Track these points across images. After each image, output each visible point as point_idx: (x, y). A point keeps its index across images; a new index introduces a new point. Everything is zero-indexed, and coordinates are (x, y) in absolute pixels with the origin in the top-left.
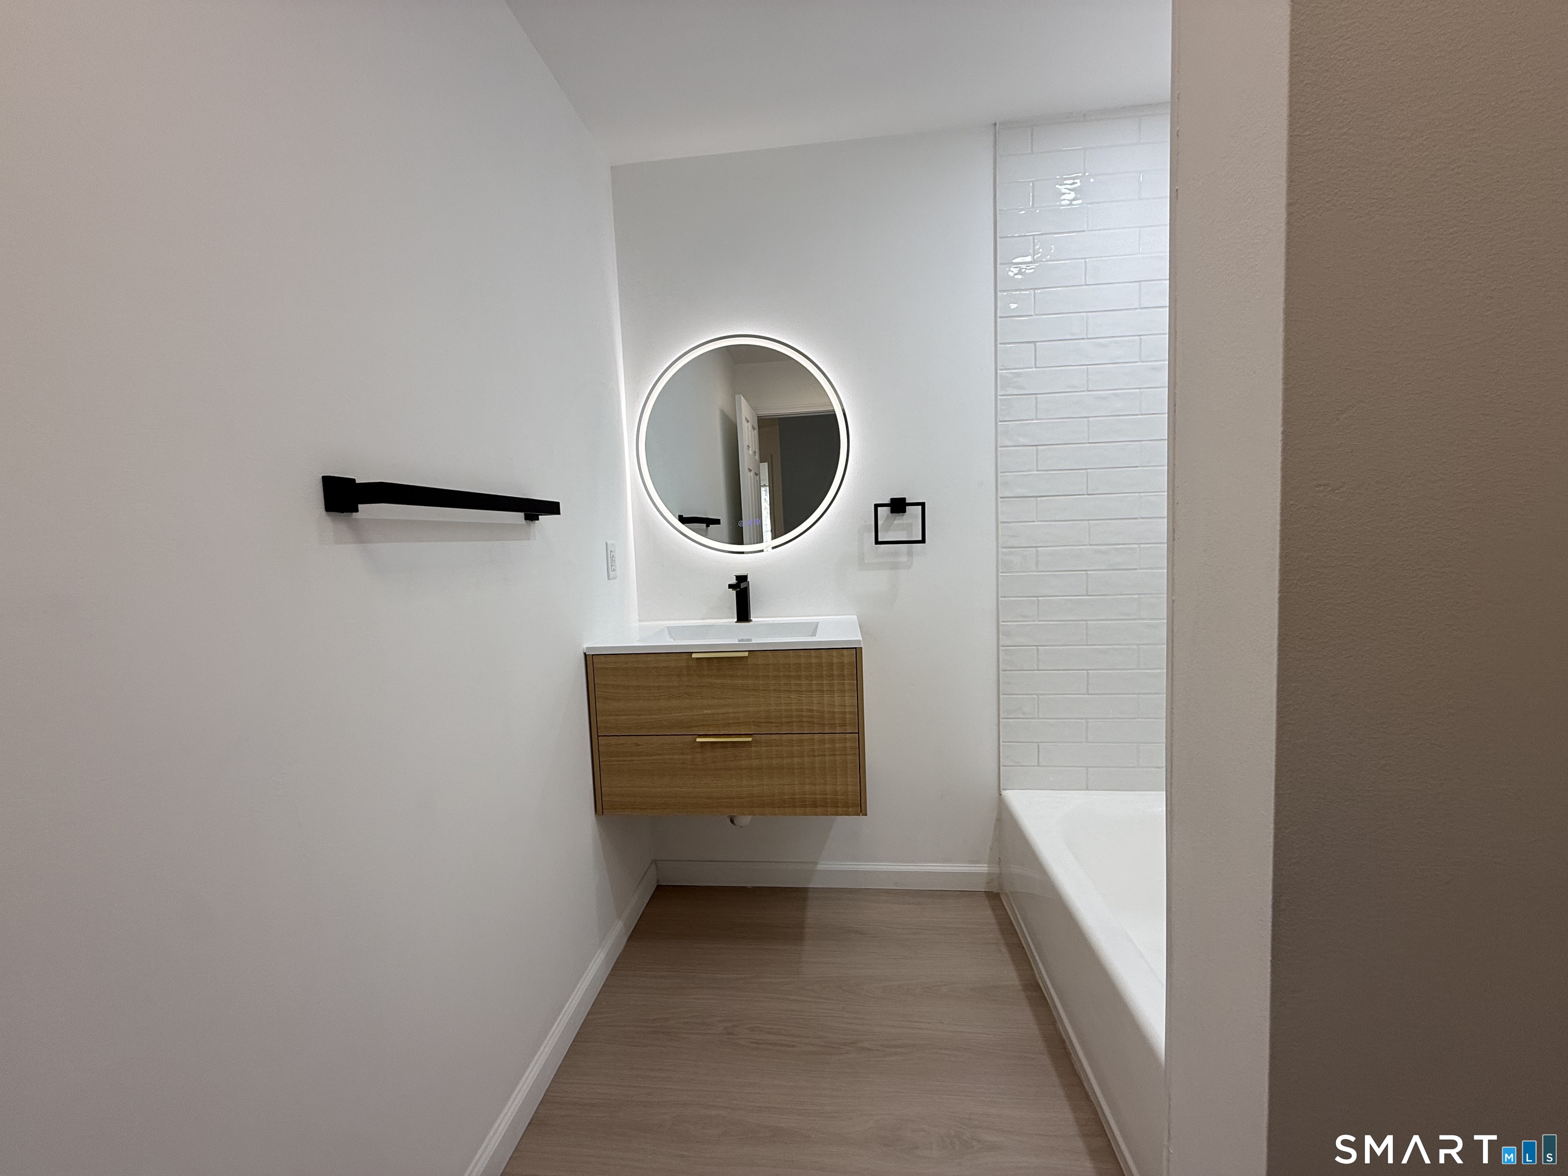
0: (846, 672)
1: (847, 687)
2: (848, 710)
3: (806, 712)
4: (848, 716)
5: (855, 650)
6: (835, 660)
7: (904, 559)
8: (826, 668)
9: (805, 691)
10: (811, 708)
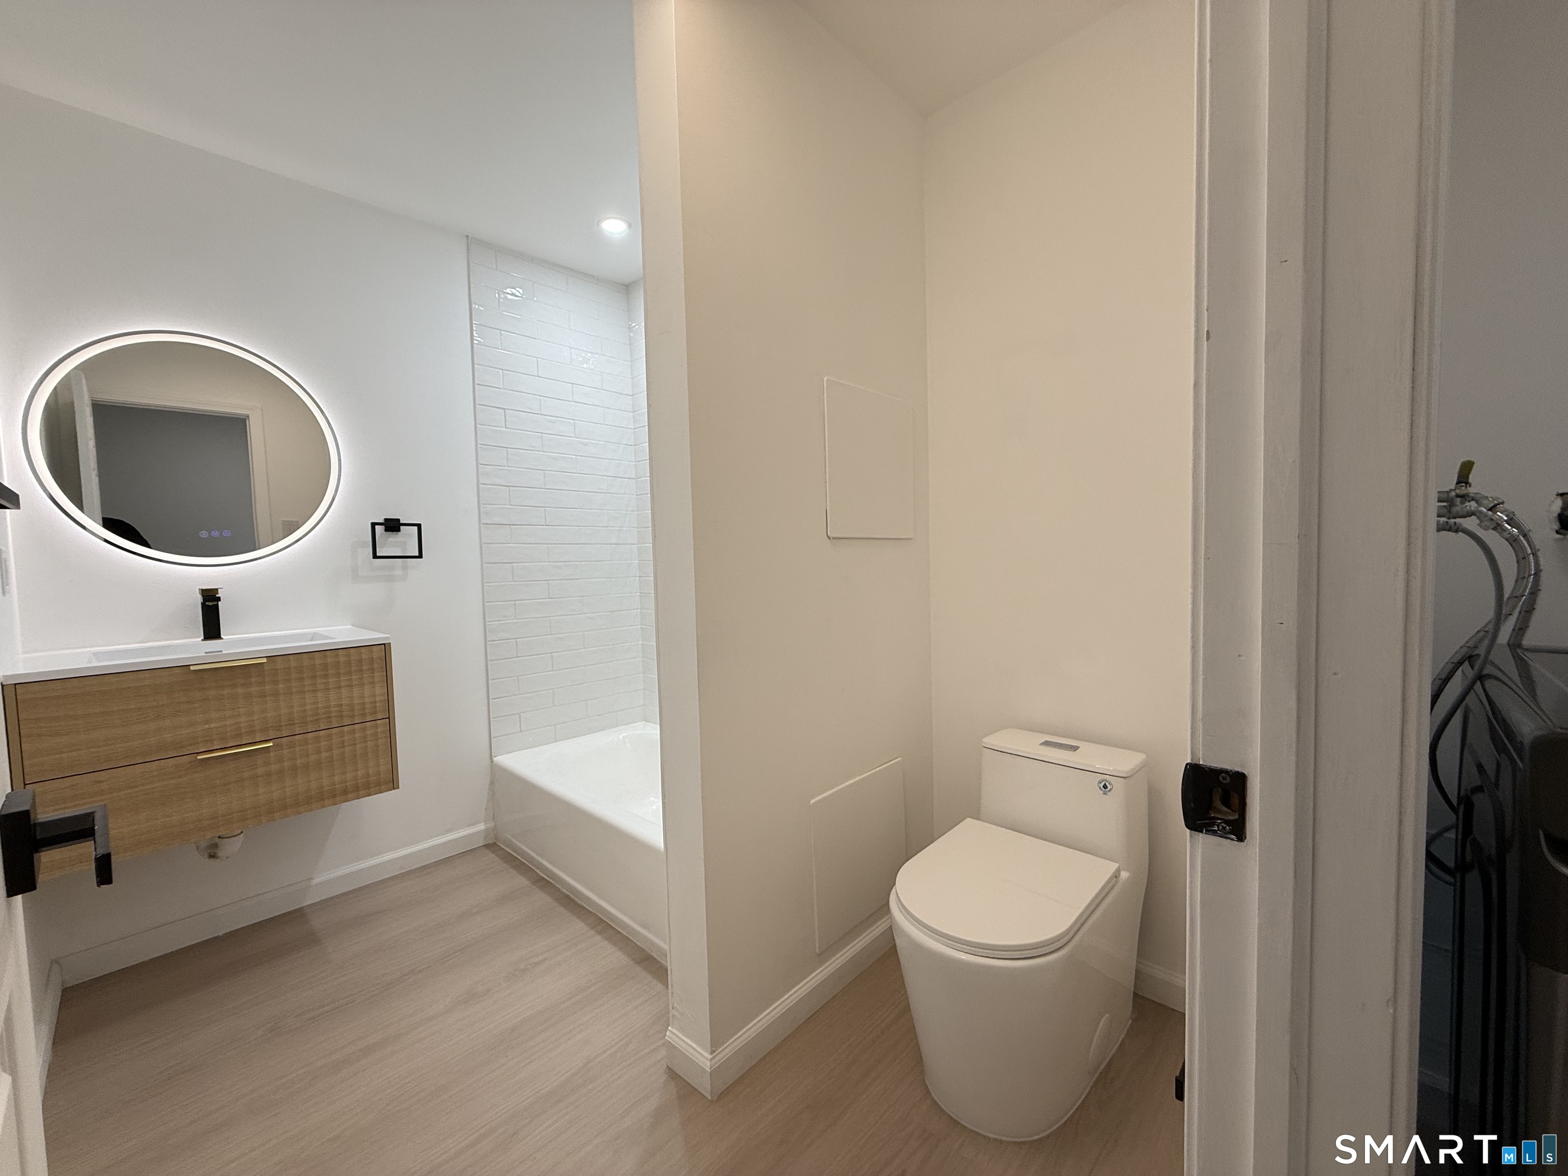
0: (376, 666)
1: (376, 679)
2: (378, 699)
3: (334, 707)
4: (378, 704)
5: (384, 645)
6: (364, 656)
7: (399, 573)
8: (355, 665)
9: (333, 688)
10: (340, 703)
